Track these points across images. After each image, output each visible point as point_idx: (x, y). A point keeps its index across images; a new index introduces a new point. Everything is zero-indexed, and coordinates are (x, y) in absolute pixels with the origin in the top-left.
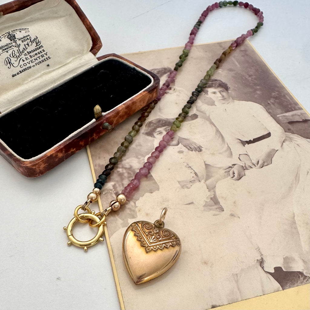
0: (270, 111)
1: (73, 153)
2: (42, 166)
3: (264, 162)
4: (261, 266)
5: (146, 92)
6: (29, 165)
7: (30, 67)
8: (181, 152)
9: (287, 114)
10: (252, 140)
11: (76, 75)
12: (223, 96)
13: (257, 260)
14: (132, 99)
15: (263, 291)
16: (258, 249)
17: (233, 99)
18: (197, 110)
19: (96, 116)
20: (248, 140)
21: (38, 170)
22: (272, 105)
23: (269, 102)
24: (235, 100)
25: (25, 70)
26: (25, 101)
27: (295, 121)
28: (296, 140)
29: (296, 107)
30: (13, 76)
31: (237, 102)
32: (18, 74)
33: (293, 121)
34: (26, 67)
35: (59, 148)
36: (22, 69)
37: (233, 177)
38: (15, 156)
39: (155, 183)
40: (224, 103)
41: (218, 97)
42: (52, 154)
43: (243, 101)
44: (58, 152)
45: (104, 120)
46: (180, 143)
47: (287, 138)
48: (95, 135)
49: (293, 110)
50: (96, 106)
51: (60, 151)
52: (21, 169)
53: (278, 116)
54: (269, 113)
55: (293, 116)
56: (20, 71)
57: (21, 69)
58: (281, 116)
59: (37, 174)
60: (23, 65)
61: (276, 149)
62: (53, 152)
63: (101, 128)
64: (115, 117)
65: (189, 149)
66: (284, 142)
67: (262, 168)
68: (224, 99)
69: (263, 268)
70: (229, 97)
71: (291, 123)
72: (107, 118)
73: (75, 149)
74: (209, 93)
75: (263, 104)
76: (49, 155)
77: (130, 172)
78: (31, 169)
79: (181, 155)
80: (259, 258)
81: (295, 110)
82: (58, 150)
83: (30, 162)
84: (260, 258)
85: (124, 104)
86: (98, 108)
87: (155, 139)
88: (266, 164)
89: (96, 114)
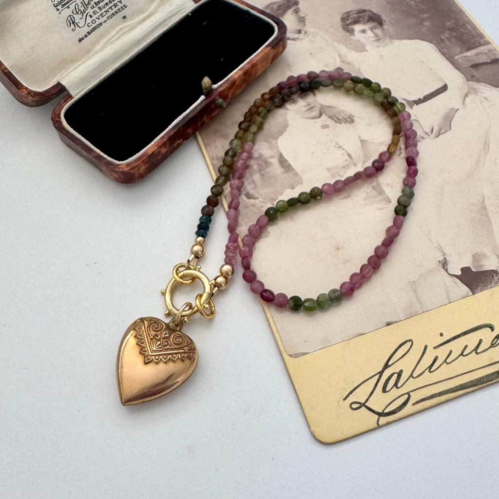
0: (445, 50)
1: (179, 145)
2: (143, 168)
3: (440, 129)
4: (444, 268)
5: (269, 48)
6: (126, 169)
7: (101, 24)
8: (325, 127)
9: (469, 54)
10: (422, 98)
11: (167, 30)
12: (376, 36)
13: (439, 261)
14: (251, 61)
15: (448, 298)
16: (440, 248)
17: (392, 37)
18: (342, 61)
19: (205, 91)
20: (416, 98)
21: (137, 174)
22: (448, 43)
23: (443, 38)
24: (394, 40)
25: (94, 29)
26: (103, 76)
27: (481, 62)
28: (483, 91)
29: (482, 41)
30: (80, 40)
31: (396, 42)
32: (86, 36)
33: (477, 63)
34: (95, 25)
35: (162, 142)
36: (91, 28)
37: (399, 155)
38: (105, 159)
39: (297, 174)
40: (378, 47)
41: (369, 38)
42: (153, 151)
43: (405, 39)
44: (160, 147)
45: (216, 96)
46: (323, 114)
47: (470, 90)
48: (205, 117)
49: (476, 47)
50: (205, 78)
51: (164, 145)
52: (115, 175)
53: (456, 57)
54: (444, 54)
55: (477, 55)
56: (88, 32)
57: (89, 29)
58: (461, 57)
59: (135, 180)
60: (91, 24)
61: (456, 108)
62: (156, 148)
63: (213, 106)
64: (229, 88)
65: (336, 122)
66: (466, 96)
67: (437, 137)
68: (378, 39)
69: (446, 270)
70: (385, 36)
71: (475, 66)
72: (221, 92)
73: (181, 140)
74: (356, 33)
75: (434, 42)
76: (150, 153)
77: (260, 162)
78: (129, 173)
79: (326, 131)
80: (441, 258)
81: (481, 45)
82: (161, 144)
83: (128, 165)
84: (443, 258)
85: (240, 70)
86: (206, 81)
87: (288, 111)
88: (443, 131)
89: (205, 89)
